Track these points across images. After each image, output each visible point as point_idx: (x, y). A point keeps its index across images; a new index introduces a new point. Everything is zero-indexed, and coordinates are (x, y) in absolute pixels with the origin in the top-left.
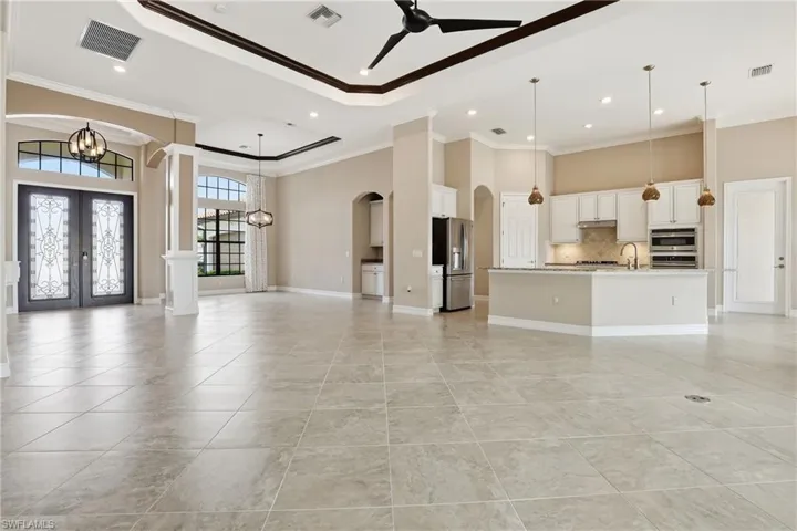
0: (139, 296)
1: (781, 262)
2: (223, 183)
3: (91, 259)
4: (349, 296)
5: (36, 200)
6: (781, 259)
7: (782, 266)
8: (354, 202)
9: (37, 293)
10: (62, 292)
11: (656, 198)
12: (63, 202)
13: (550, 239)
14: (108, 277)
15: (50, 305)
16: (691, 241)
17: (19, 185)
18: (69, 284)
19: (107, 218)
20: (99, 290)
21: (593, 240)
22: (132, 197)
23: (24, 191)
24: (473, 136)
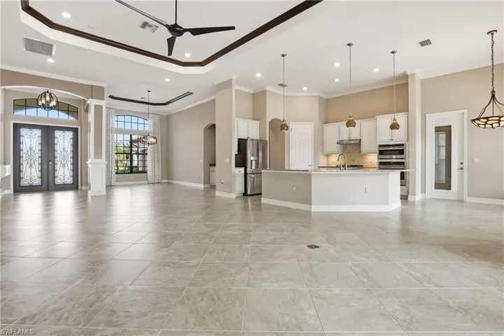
0: (81, 185)
1: (462, 166)
2: (134, 119)
3: (54, 164)
4: (201, 186)
5: (24, 131)
6: (462, 163)
7: (462, 169)
8: (205, 129)
9: (24, 183)
10: (37, 182)
11: (354, 126)
12: (38, 132)
13: (323, 152)
14: (64, 173)
15: (31, 189)
16: (402, 152)
17: (14, 124)
18: (41, 178)
19: (63, 142)
20: (58, 181)
21: (349, 152)
22: (77, 128)
23: (17, 127)
24: (268, 88)
